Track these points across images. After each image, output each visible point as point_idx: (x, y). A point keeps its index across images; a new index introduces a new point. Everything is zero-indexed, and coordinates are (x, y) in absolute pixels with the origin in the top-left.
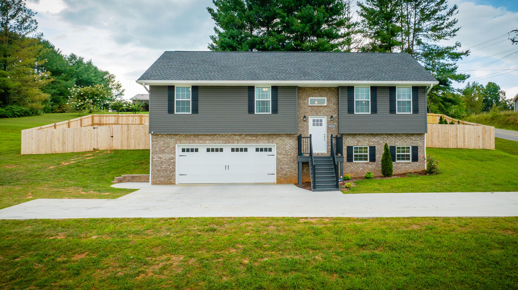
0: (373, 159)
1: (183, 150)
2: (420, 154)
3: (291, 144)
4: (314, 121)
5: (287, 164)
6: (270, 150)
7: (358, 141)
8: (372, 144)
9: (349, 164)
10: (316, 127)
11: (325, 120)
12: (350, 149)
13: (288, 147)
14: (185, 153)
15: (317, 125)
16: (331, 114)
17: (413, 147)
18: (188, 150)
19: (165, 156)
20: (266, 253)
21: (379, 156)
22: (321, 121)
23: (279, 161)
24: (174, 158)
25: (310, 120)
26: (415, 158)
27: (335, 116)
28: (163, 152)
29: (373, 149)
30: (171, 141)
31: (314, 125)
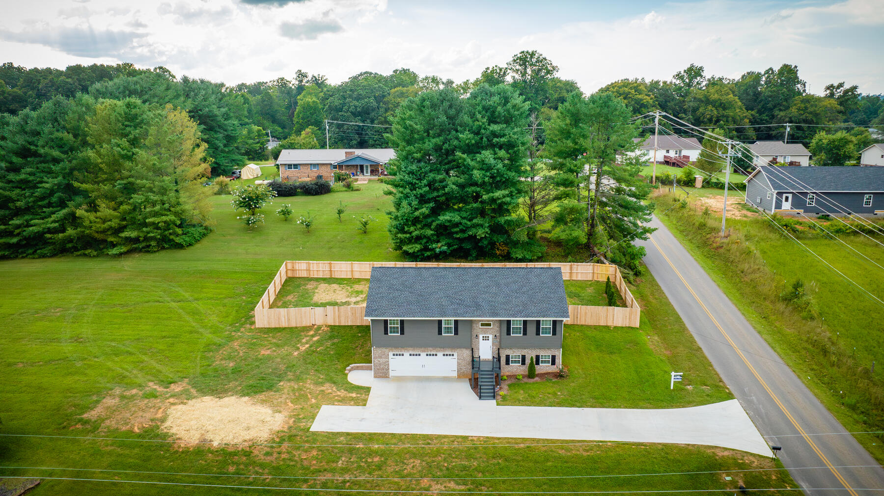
0: (523, 363)
1: (394, 355)
2: (557, 361)
3: (467, 353)
4: (483, 337)
5: (465, 366)
6: (453, 355)
7: (514, 352)
8: (523, 354)
9: (507, 366)
10: (485, 341)
11: (491, 337)
12: (508, 357)
13: (465, 355)
14: (395, 357)
15: (486, 340)
16: (495, 334)
17: (552, 356)
18: (397, 355)
19: (382, 360)
20: (454, 460)
21: (528, 361)
22: (488, 337)
23: (459, 364)
24: (388, 362)
25: (481, 337)
26: (553, 363)
27: (498, 335)
28: (381, 357)
29: (524, 357)
30: (386, 350)
31: (483, 340)
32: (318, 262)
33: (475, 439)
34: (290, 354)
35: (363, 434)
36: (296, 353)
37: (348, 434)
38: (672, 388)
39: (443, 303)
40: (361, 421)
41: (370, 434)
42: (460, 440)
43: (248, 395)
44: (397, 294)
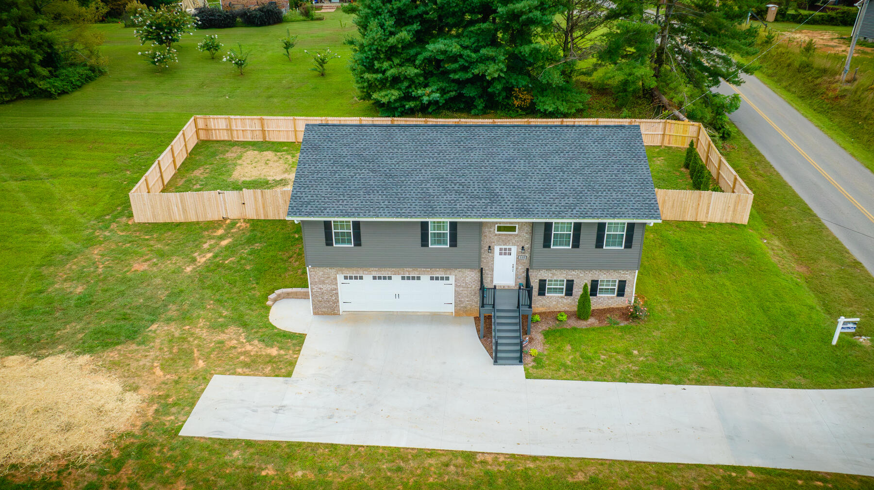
0: (569, 291)
1: (346, 278)
2: (627, 289)
3: (471, 276)
4: (501, 249)
5: (467, 296)
6: (447, 279)
7: (554, 274)
8: (570, 278)
9: (540, 298)
10: (503, 256)
11: (514, 250)
12: (542, 283)
13: (468, 280)
14: (348, 281)
15: (505, 254)
16: (522, 244)
17: (620, 281)
18: (351, 278)
19: (326, 287)
21: (578, 291)
22: (510, 249)
23: (457, 294)
24: (336, 289)
25: (497, 249)
26: (621, 292)
27: (527, 246)
28: (323, 283)
29: (570, 285)
30: (332, 272)
31: (501, 254)
32: (243, 117)
33: (489, 458)
34: (179, 271)
35: (277, 444)
36: (189, 269)
37: (249, 444)
38: (835, 342)
39: (431, 191)
40: (276, 412)
41: (290, 445)
42: (460, 461)
43: (90, 350)
44: (347, 173)
